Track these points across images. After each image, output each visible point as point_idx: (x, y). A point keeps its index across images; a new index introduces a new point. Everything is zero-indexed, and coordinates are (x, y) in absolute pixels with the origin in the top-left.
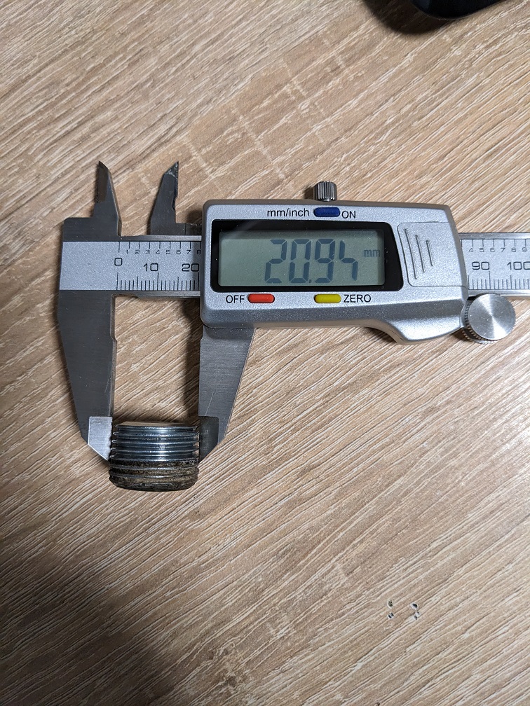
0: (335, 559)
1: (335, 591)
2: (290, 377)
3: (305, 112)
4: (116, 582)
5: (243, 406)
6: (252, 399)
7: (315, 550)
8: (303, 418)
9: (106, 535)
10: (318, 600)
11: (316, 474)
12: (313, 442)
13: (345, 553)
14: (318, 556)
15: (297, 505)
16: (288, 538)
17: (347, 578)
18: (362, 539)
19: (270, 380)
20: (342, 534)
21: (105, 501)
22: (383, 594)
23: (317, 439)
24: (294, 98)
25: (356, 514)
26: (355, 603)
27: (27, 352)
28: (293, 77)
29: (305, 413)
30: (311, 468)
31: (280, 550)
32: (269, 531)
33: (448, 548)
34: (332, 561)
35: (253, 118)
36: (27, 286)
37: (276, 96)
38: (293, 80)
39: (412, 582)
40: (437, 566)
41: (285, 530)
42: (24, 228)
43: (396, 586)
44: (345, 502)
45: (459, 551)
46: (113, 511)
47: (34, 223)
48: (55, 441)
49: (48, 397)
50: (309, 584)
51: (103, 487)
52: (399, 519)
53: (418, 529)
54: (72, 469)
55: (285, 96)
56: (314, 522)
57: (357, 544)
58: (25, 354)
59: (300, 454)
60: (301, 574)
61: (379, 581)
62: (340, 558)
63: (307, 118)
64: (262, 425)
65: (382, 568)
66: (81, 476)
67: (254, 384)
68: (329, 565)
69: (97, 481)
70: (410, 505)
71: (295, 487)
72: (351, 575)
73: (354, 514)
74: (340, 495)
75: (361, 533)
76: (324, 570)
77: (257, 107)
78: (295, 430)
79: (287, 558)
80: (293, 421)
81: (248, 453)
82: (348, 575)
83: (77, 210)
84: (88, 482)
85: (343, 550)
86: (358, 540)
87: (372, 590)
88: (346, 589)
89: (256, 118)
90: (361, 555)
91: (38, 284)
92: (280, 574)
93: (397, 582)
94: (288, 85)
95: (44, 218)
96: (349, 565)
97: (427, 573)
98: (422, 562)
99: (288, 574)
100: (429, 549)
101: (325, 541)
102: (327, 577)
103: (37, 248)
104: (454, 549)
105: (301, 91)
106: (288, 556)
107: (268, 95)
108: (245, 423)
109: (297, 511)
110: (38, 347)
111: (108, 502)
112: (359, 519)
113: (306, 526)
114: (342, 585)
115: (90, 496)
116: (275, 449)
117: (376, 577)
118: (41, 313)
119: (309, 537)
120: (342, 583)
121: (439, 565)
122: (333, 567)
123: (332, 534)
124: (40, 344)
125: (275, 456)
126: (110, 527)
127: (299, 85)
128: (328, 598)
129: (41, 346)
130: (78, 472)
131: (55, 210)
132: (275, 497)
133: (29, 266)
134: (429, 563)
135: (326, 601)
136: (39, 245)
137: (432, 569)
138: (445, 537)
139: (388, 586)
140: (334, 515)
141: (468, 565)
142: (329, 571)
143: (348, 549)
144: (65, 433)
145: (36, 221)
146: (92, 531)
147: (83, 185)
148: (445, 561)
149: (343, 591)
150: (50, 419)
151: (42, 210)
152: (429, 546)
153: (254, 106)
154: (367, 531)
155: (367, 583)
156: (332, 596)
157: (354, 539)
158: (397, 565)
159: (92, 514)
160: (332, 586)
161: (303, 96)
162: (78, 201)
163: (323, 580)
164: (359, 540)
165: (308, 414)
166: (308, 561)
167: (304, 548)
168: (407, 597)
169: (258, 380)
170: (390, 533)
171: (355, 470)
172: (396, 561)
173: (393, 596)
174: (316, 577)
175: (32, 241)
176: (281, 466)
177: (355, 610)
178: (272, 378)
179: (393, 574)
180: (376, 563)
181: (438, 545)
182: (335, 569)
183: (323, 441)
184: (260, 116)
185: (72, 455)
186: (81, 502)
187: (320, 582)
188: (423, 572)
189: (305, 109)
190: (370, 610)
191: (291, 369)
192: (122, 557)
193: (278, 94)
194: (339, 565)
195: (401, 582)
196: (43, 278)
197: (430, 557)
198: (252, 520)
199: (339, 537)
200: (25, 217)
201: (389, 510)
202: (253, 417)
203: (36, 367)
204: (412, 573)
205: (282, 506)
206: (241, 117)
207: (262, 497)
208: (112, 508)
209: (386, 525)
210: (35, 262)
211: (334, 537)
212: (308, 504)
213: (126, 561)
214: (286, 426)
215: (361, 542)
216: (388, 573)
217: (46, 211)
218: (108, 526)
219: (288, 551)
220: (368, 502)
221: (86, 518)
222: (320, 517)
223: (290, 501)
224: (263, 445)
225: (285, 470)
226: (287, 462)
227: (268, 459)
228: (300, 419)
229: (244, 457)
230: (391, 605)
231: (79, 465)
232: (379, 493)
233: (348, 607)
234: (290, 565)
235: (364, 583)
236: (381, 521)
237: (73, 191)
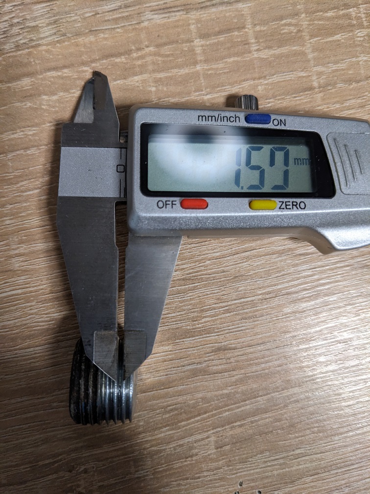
0: (212, 431)
1: (201, 457)
2: (243, 264)
3: (359, 39)
4: (12, 376)
5: (192, 271)
6: (203, 268)
7: (199, 418)
8: (238, 303)
9: (20, 332)
10: (183, 459)
11: (228, 355)
12: (238, 328)
13: (223, 430)
14: (199, 423)
15: (200, 374)
16: (180, 399)
17: (215, 451)
18: (242, 424)
19: (226, 259)
20: (227, 413)
21: (32, 301)
22: (238, 474)
23: (242, 326)
24: (355, 22)
25: (247, 402)
26: (212, 473)
27: (16, 136)
28: (362, 4)
29: (243, 300)
30: (225, 349)
31: (170, 406)
32: (167, 387)
33: (307, 458)
34: (209, 432)
35: (314, 21)
36: (41, 73)
37: (341, 13)
38: (361, 6)
39: (266, 474)
40: (292, 469)
41: (181, 391)
42: (61, 19)
43: (252, 472)
44: (242, 388)
45: (314, 464)
46: (35, 313)
47: (73, 18)
48: (7, 228)
49: (18, 185)
50: (181, 443)
51: (35, 288)
52: (280, 420)
53: (291, 434)
54: (14, 260)
55: (348, 16)
56: (209, 395)
57: (236, 426)
58: (12, 136)
59: (221, 333)
60: (178, 433)
61: (240, 463)
62: (217, 432)
63: (359, 45)
64: (201, 295)
65: (247, 454)
66: (19, 270)
67: (210, 256)
68: (206, 435)
69: (32, 281)
70: (293, 412)
71: (206, 359)
72: (219, 450)
73: (245, 401)
74: (241, 381)
75: (243, 419)
76: (199, 437)
77: (321, 13)
78: (228, 311)
79: (173, 415)
80: (229, 303)
81: (179, 313)
82: (217, 448)
83: (119, 26)
84: (23, 278)
85: (223, 426)
86: (238, 423)
87: (231, 467)
88: (211, 459)
89: (316, 22)
90: (236, 436)
91: (53, 77)
92: (160, 426)
93: (254, 469)
94: (355, 9)
95: (85, 18)
96: (221, 441)
97: (281, 471)
98: (281, 461)
99: (167, 428)
100: (292, 453)
101: (212, 413)
102: (199, 444)
103: (66, 43)
104: (312, 461)
105: (364, 19)
106: (174, 413)
107: (334, 8)
108: (187, 286)
109: (198, 380)
110: (28, 135)
111: (33, 303)
112: (248, 407)
113: (200, 395)
114: (209, 455)
115: (20, 291)
116: (203, 320)
117: (239, 459)
118: (44, 105)
119: (199, 405)
120: (209, 453)
121: (294, 468)
122: (208, 437)
123: (219, 411)
124: (31, 133)
125: (200, 325)
126: (26, 326)
127: (364, 13)
128: (192, 460)
129: (31, 135)
130: (18, 265)
131: (98, 16)
132: (185, 361)
133: (51, 57)
134: (287, 463)
135: (189, 462)
136: (68, 41)
137: (287, 469)
138: (309, 448)
139: (246, 469)
140: (228, 396)
141: (316, 476)
142: (203, 439)
143: (226, 427)
144: (19, 225)
145: (76, 18)
146: (9, 323)
147: (135, 6)
148: (300, 467)
149: (206, 459)
150: (11, 206)
151: (86, 10)
152: (293, 451)
153: (318, 11)
154: (249, 420)
155: (230, 461)
156: (196, 460)
157: (236, 422)
158: (261, 455)
159: (15, 307)
160: (200, 452)
161: (363, 25)
162: (123, 17)
163: (195, 444)
164: (240, 423)
165: (244, 302)
166: (189, 424)
167: (191, 412)
168: (257, 484)
169: (214, 254)
170: (267, 429)
171: (263, 365)
172: (262, 452)
173: (246, 478)
174: (190, 440)
175: (64, 35)
176: (201, 337)
177: (209, 479)
178: (228, 258)
179: (254, 462)
180: (245, 448)
181: (301, 452)
182: (209, 439)
183: (247, 331)
184: (320, 23)
185: (18, 248)
186: (9, 293)
187: (191, 445)
188: (279, 469)
189: (361, 37)
190: (222, 483)
191: (248, 258)
192: (27, 357)
193: (343, 12)
194: (213, 437)
195: (258, 470)
196: (60, 74)
197: (290, 459)
198: (157, 371)
199: (224, 415)
200: (67, 9)
201: (276, 409)
202: (196, 284)
203: (18, 152)
204: (269, 466)
205: (187, 370)
206: (303, 15)
207: (173, 356)
208: (36, 310)
209: (267, 420)
210: (58, 55)
211: (220, 413)
212: (211, 377)
213: (29, 362)
214: (221, 305)
215: (240, 426)
216: (250, 460)
217: (90, 12)
218: (25, 324)
219: (176, 409)
220: (262, 396)
221: (7, 309)
222: (216, 393)
223: (196, 369)
224: (194, 312)
225: (204, 341)
226: (208, 335)
227: (193, 325)
228: (236, 304)
229: (173, 315)
230: (241, 485)
231: (21, 259)
232: (274, 392)
233: (205, 474)
234: (172, 422)
235: (228, 460)
236: (264, 416)
237: (123, 6)
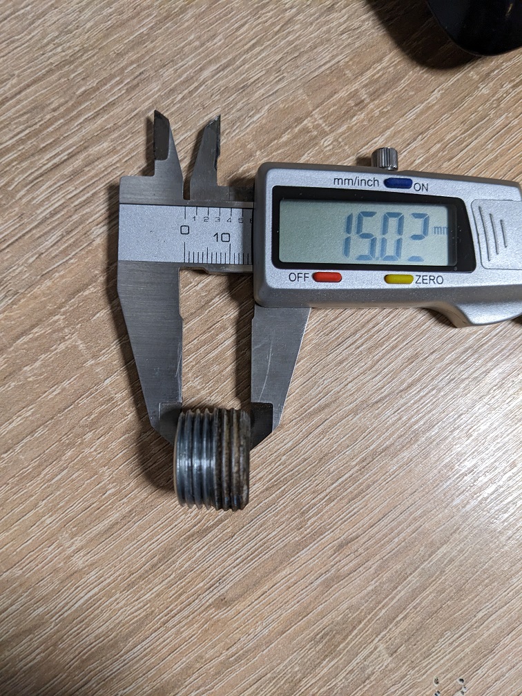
0: (377, 639)
1: (379, 674)
2: (322, 441)
3: (328, 148)
4: (131, 687)
5: (271, 476)
6: (281, 467)
7: (355, 632)
8: (338, 486)
9: (118, 634)
10: (360, 685)
11: (354, 547)
12: (349, 513)
13: (388, 632)
14: (359, 637)
15: (334, 583)
16: (325, 621)
17: (391, 658)
18: (406, 615)
19: (301, 445)
20: (384, 611)
21: (115, 594)
22: (428, 672)
23: (354, 509)
24: (315, 133)
25: (399, 588)
26: (400, 685)
27: (14, 424)
28: (314, 110)
29: (340, 480)
30: (348, 542)
31: (318, 635)
32: (305, 614)
33: (494, 616)
34: (375, 642)
35: (272, 153)
36: (11, 346)
37: (296, 130)
38: (314, 112)
39: (458, 657)
40: (483, 637)
41: (322, 612)
42: (5, 277)
43: (442, 661)
44: (386, 576)
45: (504, 620)
46: (124, 604)
47: (18, 271)
48: (50, 527)
49: (42, 476)
50: (350, 669)
51: (112, 578)
52: (443, 591)
53: (463, 599)
54: (74, 559)
55: (306, 130)
56: (354, 601)
57: (400, 621)
58: (11, 427)
59: (335, 527)
60: (341, 659)
61: (425, 658)
62: (383, 638)
63: (331, 155)
64: (293, 497)
65: (427, 644)
66: (86, 567)
67: (282, 450)
68: (372, 646)
69: (104, 572)
70: (454, 574)
71: (332, 563)
72: (395, 655)
73: (396, 588)
74: (381, 568)
75: (404, 609)
76: (366, 652)
77: (276, 141)
78: (331, 500)
79: (326, 643)
80: (328, 491)
81: (280, 528)
82: (392, 655)
83: (70, 256)
84: (93, 573)
85: (386, 628)
86: (401, 616)
87: (417, 669)
88: (390, 671)
89: (274, 154)
90: (405, 632)
91: (25, 343)
92: (318, 661)
93: (442, 658)
94: (309, 118)
95: (30, 265)
96: (392, 645)
97: (473, 645)
98: (468, 634)
99: (327, 660)
100: (474, 620)
101: (367, 620)
102: (370, 659)
103: (22, 301)
104: (500, 618)
105: (323, 125)
106: (326, 640)
107: (287, 129)
108: (274, 495)
109: (335, 590)
110: (27, 417)
111: (118, 595)
112: (403, 593)
113: (345, 606)
114: (386, 667)
115: (96, 590)
116: (309, 523)
117: (421, 655)
118: (30, 377)
119: (349, 618)
120: (385, 664)
121: (485, 635)
122: (376, 648)
123: (373, 613)
124: (29, 413)
125: (308, 531)
126: (121, 624)
127: (321, 118)
128: (371, 682)
129: (30, 416)
130: (81, 562)
131: (43, 256)
132: (311, 576)
133: (13, 322)
134: (475, 634)
135: (369, 686)
136: (24, 298)
137: (478, 641)
138: (490, 605)
139: (433, 663)
140: (375, 591)
141: (514, 633)
142: (372, 653)
143: (391, 627)
144: (63, 518)
145: (20, 269)
146: (100, 630)
147: (77, 227)
148: (491, 630)
149: (386, 672)
150: (44, 502)
151: (27, 256)
152: (475, 616)
153: (272, 141)
154: (411, 606)
155: (413, 662)
156: (375, 679)
157: (397, 616)
158: (442, 639)
159: (99, 610)
160: (375, 669)
161: (326, 132)
162: (70, 245)
163: (365, 663)
164: (403, 616)
165: (343, 482)
166: (348, 644)
167: (344, 629)
168: (454, 672)
169: (287, 446)
170: (434, 606)
171: (396, 540)
172: (442, 635)
173: (439, 672)
174: (358, 661)
175: (16, 293)
176: (316, 542)
177: (400, 692)
178: (303, 443)
179: (438, 650)
180: (421, 639)
181: (484, 614)
182: (378, 650)
183: (361, 511)
184: (279, 152)
185: (73, 543)
186: (86, 597)
187: (362, 665)
188: (470, 644)
189: (329, 145)
190: (416, 690)
191: (324, 432)
192: (138, 658)
193: (298, 128)
194: (382, 645)
195: (447, 657)
196: (31, 336)
197: (476, 628)
198: (286, 603)
199: (381, 615)
200: (6, 264)
201: (433, 581)
202: (283, 488)
203: (25, 441)
204: (457, 646)
205: (318, 586)
206: (258, 153)
207: (295, 577)
208: (123, 602)
209: (430, 597)
210: (20, 317)
211: (376, 615)
212: (347, 581)
213: (142, 662)
214: (320, 497)
215: (405, 618)
216: (433, 649)
217: (32, 256)
218: (119, 623)
219: (327, 634)
220: (411, 574)
221: (92, 616)
222: (361, 595)
223: (326, 579)
224: (295, 519)
225: (320, 545)
226: (322, 537)
227: (302, 533)
228: (335, 488)
229: (274, 533)
230: (437, 683)
231: (81, 554)
232: (422, 563)
233: (392, 689)
234: (330, 650)
235: (409, 662)
236: (424, 594)
237: (65, 234)
